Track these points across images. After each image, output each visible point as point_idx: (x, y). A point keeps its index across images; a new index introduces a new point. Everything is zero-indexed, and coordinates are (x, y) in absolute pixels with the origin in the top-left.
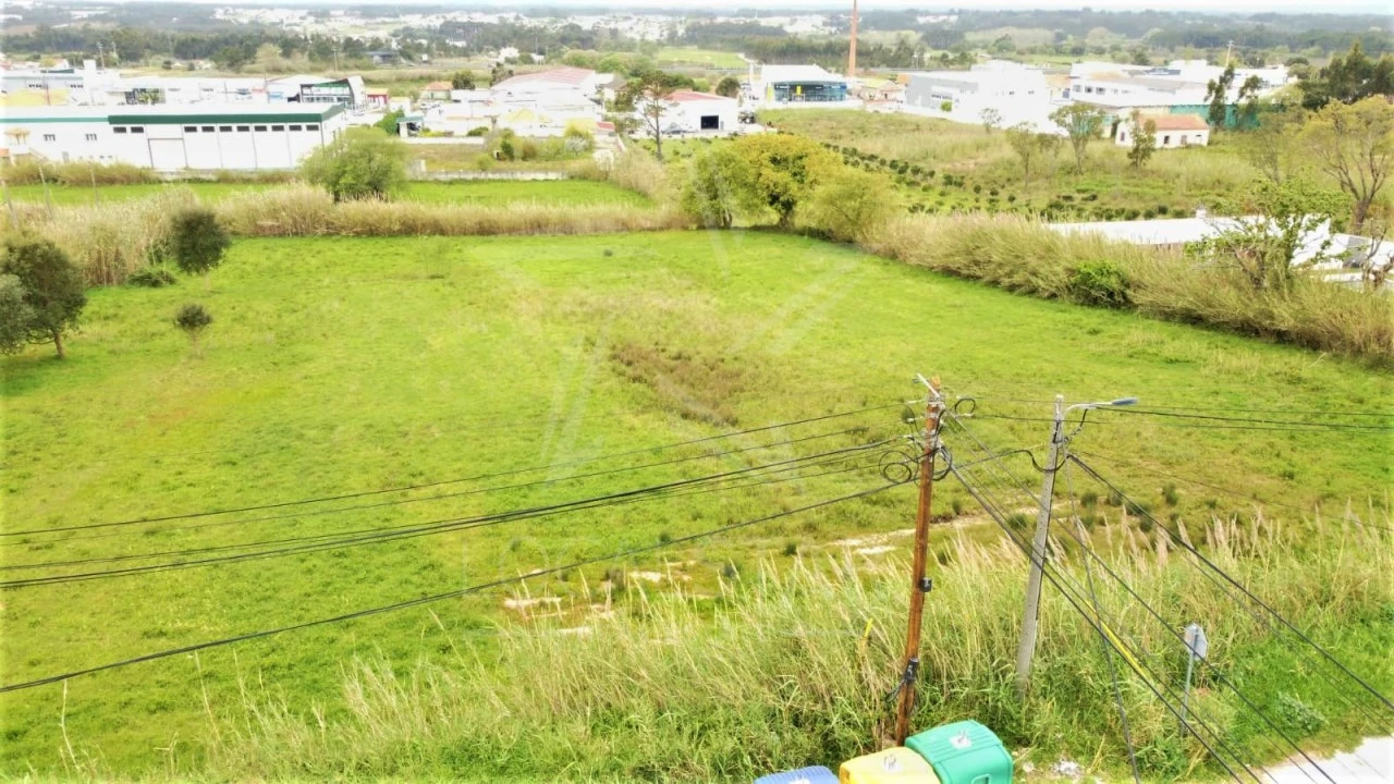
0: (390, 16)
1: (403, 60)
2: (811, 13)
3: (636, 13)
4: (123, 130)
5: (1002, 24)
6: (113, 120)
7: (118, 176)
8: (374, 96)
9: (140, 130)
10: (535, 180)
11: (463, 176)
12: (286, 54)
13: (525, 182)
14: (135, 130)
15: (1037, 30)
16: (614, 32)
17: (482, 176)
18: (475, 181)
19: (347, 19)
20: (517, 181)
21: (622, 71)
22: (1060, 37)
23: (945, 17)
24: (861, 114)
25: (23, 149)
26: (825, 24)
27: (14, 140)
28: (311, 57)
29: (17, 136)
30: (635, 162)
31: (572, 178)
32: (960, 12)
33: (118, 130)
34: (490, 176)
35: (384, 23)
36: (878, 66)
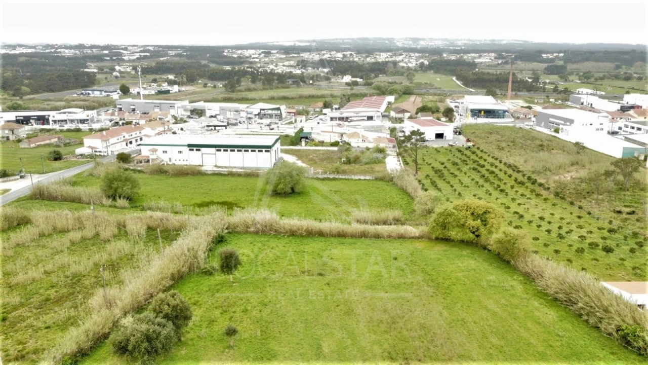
0: (296, 54)
1: (301, 84)
2: (489, 51)
3: (404, 51)
4: (193, 150)
5: (587, 60)
6: (189, 146)
7: (189, 172)
8: (290, 113)
9: (199, 150)
10: (360, 179)
11: (329, 176)
12: (253, 82)
13: (356, 180)
14: (197, 150)
15: (605, 64)
16: (395, 63)
17: (337, 177)
18: (334, 179)
19: (277, 55)
20: (352, 179)
21: (398, 94)
22: (618, 67)
23: (557, 54)
24: (513, 129)
25: (154, 157)
26: (496, 58)
27: (152, 153)
28: (264, 84)
29: (153, 152)
30: (406, 177)
31: (376, 179)
32: (565, 52)
33: (190, 150)
34: (341, 177)
35: (293, 57)
36: (522, 91)
